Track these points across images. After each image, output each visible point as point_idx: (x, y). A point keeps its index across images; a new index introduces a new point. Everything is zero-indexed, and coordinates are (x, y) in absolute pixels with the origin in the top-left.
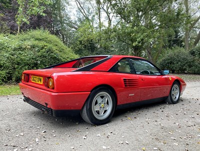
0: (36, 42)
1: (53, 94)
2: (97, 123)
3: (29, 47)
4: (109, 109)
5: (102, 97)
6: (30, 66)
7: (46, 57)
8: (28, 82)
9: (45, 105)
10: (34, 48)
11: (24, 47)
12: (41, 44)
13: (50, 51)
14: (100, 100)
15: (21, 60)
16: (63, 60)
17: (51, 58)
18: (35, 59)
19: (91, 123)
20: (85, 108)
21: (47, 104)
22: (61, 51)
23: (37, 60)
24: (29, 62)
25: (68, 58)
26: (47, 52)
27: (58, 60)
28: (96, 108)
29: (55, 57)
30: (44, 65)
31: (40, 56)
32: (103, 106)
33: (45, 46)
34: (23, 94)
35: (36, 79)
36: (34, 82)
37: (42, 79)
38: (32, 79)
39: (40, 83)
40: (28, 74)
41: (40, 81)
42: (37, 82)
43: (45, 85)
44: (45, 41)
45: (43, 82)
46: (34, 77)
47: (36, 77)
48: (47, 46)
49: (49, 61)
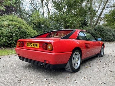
0: (11, 23)
3: (7, 25)
6: (8, 37)
7: (18, 31)
8: (22, 46)
10: (10, 26)
11: (3, 25)
12: (14, 23)
13: (20, 28)
14: (75, 57)
15: (2, 33)
16: (28, 33)
17: (21, 32)
18: (11, 33)
21: (45, 61)
22: (26, 28)
23: (12, 33)
24: (7, 35)
25: (30, 32)
26: (19, 29)
27: (25, 33)
29: (24, 32)
31: (14, 31)
33: (17, 25)
34: (18, 54)
35: (31, 44)
36: (30, 46)
37: (38, 44)
38: (27, 45)
39: (37, 47)
40: (23, 42)
41: (36, 46)
42: (33, 47)
43: (43, 49)
44: (16, 22)
45: (39, 47)
46: (30, 43)
47: (31, 43)
48: (18, 25)
49: (20, 34)
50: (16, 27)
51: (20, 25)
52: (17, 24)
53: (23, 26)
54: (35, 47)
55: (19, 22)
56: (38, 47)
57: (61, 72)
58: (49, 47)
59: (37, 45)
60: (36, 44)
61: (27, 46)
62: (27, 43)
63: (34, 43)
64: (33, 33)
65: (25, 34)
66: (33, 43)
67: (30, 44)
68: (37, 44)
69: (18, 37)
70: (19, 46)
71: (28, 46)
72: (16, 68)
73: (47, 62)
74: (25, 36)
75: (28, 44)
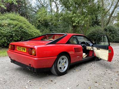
0: (11, 22)
1: (36, 59)
2: (60, 74)
3: (7, 25)
4: (66, 66)
5: (63, 59)
6: (7, 37)
7: (18, 31)
8: (14, 50)
9: (29, 65)
10: (10, 25)
11: (3, 24)
12: (15, 22)
13: (21, 27)
14: (62, 61)
15: (1, 33)
16: (30, 33)
17: (22, 32)
18: (11, 32)
19: (57, 74)
20: (54, 66)
22: (28, 28)
23: (13, 33)
24: (7, 35)
25: (33, 32)
26: (19, 28)
27: (27, 33)
28: (59, 66)
29: (25, 32)
30: (17, 37)
31: (15, 31)
32: (63, 64)
34: (10, 57)
36: (19, 50)
39: (24, 51)
42: (21, 51)
43: (29, 53)
44: (17, 21)
45: (27, 51)
47: (20, 47)
49: (21, 34)
50: (17, 27)
51: (21, 24)
52: (18, 23)
53: (24, 26)
55: (21, 21)
57: (48, 75)
58: (33, 52)
59: (25, 50)
61: (17, 50)
62: (17, 47)
63: (22, 48)
64: (35, 33)
65: (26, 34)
68: (25, 48)
74: (26, 36)
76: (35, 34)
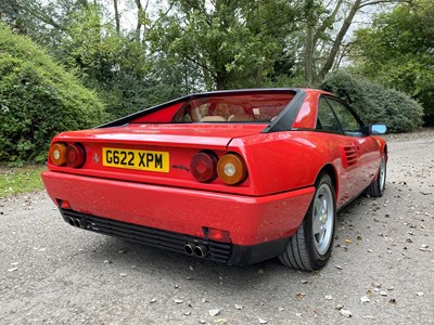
1: (246, 200)
4: (328, 226)
5: (320, 197)
7: (19, 95)
8: (80, 166)
12: (1, 59)
16: (67, 103)
17: (35, 97)
21: (206, 229)
22: (56, 81)
25: (75, 97)
26: (24, 82)
27: (54, 102)
29: (47, 96)
30: (16, 117)
31: (5, 93)
33: (14, 64)
34: (59, 202)
35: (129, 157)
36: (120, 166)
37: (166, 157)
38: (105, 158)
39: (158, 169)
40: (80, 144)
41: (152, 164)
42: (136, 167)
43: (196, 176)
44: (10, 51)
45: (173, 166)
46: (120, 150)
47: (127, 151)
48: (17, 65)
49: (31, 105)
50: (11, 77)
51: (26, 64)
52: (16, 60)
53: (40, 72)
54: (152, 167)
55: (21, 53)
56: (166, 168)
59: (159, 161)
60: (154, 153)
61: (105, 163)
62: (105, 150)
63: (142, 152)
64: (84, 101)
65: (52, 108)
66: (136, 152)
67: (121, 157)
68: (159, 153)
69: (21, 119)
70: (64, 165)
71: (113, 165)
72: (55, 264)
73: (218, 237)
74: (53, 113)
75: (111, 155)
76: (84, 107)
